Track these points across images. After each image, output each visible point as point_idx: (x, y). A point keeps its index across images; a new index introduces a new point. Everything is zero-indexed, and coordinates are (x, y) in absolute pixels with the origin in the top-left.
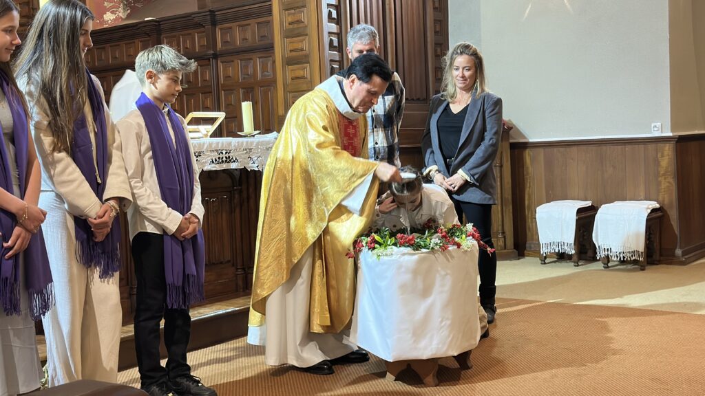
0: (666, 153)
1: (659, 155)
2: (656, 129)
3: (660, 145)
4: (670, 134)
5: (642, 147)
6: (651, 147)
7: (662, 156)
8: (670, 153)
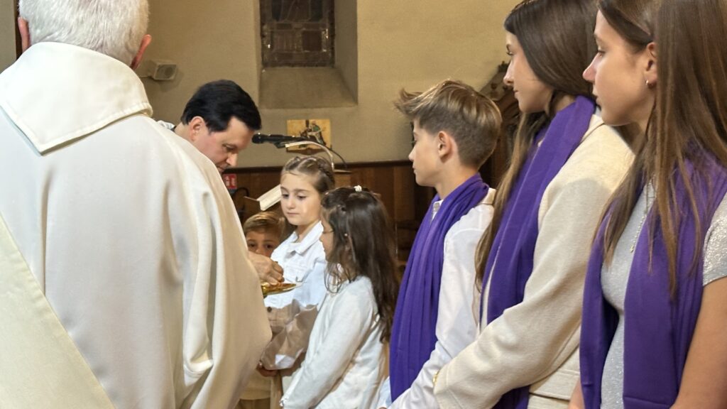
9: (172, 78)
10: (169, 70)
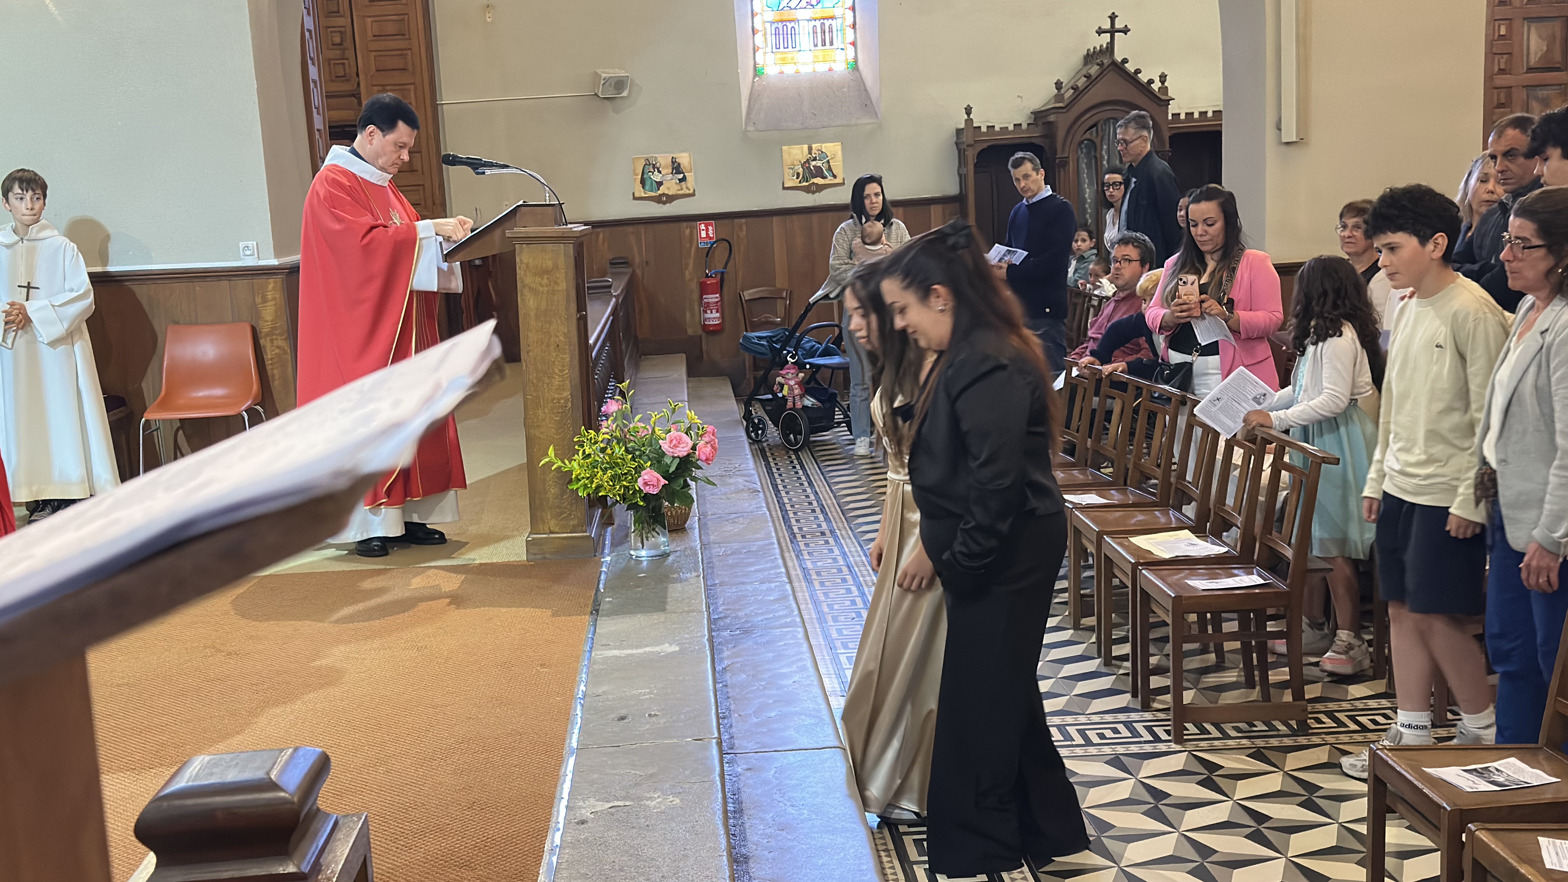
0: (270, 295)
1: (258, 300)
2: (248, 253)
3: (258, 281)
4: (274, 262)
5: (225, 284)
6: (242, 284)
7: (265, 301)
8: (278, 296)
9: (625, 94)
10: (620, 84)
